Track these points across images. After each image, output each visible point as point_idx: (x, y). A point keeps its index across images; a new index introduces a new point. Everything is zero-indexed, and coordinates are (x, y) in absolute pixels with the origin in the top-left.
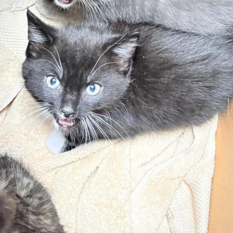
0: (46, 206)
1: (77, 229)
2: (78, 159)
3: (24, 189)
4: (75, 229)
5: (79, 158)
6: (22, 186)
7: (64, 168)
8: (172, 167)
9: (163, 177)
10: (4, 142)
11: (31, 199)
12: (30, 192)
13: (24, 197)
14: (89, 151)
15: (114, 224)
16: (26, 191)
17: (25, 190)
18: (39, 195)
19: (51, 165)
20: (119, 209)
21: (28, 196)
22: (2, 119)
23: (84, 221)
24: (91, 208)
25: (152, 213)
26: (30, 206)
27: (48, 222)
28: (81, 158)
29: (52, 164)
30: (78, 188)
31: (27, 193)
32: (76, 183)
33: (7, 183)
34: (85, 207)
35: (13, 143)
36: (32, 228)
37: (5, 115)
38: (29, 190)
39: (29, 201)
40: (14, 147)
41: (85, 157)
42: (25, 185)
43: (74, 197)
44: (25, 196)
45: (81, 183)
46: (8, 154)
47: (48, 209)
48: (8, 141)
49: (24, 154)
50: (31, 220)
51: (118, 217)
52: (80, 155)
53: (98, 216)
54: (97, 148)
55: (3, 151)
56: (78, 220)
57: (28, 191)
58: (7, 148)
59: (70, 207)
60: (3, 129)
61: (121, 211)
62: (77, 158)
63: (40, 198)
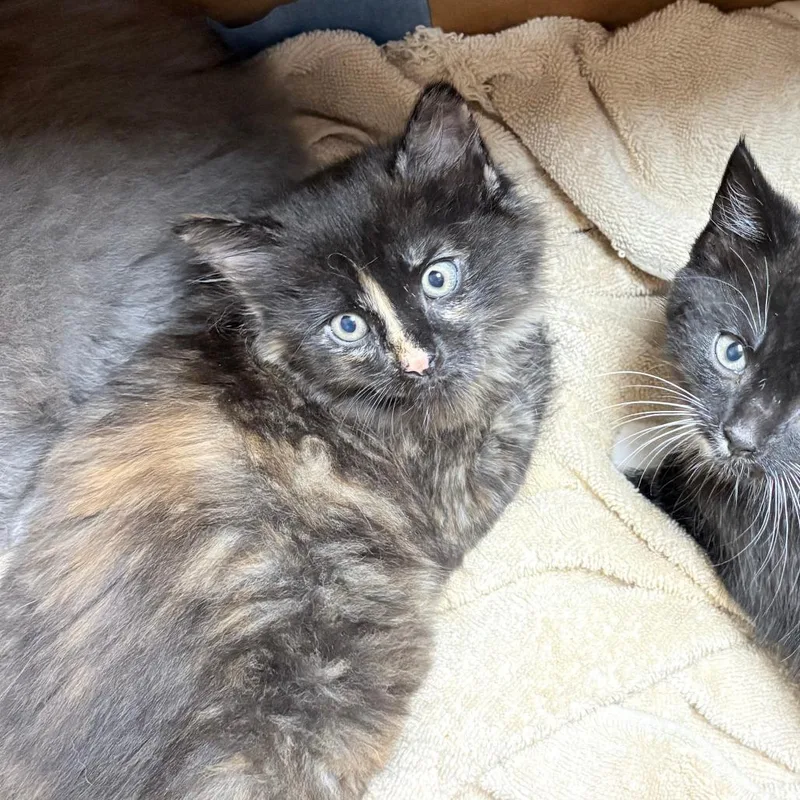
0: (493, 495)
1: (465, 606)
2: (630, 523)
3: (510, 421)
4: (463, 602)
5: (632, 527)
6: (514, 414)
7: (589, 500)
8: (729, 792)
9: (690, 779)
10: (581, 320)
11: (499, 450)
12: (513, 439)
13: (494, 431)
14: (663, 541)
15: (526, 690)
16: (509, 430)
17: (510, 427)
18: (512, 468)
19: (585, 462)
20: (566, 686)
21: (498, 438)
22: (628, 290)
23: (493, 611)
24: (533, 613)
25: (593, 784)
26: (482, 457)
27: (464, 520)
28: (635, 529)
29: (589, 463)
30: (566, 554)
31: (505, 433)
32: (574, 545)
33: (508, 381)
34: (527, 598)
35: (590, 341)
36: (435, 486)
37: (638, 293)
38: (513, 436)
39: (493, 448)
40: (580, 349)
41: (644, 537)
42: (520, 422)
43: (541, 556)
44: (499, 433)
45: (579, 555)
46: (558, 347)
47: (490, 505)
48: (589, 328)
49: (575, 384)
50: (453, 475)
51: (544, 694)
52: (643, 523)
53: (524, 641)
54: (682, 556)
55: (560, 330)
56: (488, 598)
57: (510, 433)
58: (570, 335)
59: (511, 558)
60: (606, 306)
61: (562, 694)
62: (631, 517)
63: (506, 474)
